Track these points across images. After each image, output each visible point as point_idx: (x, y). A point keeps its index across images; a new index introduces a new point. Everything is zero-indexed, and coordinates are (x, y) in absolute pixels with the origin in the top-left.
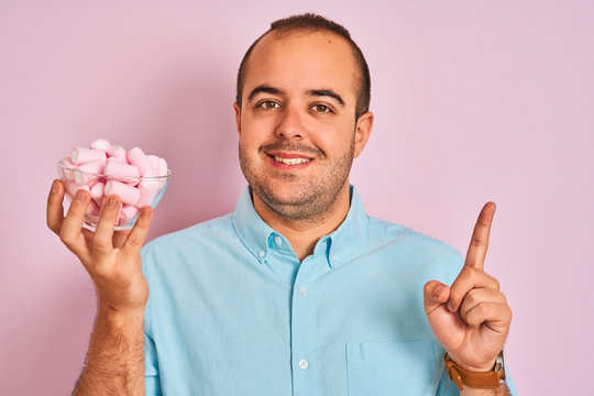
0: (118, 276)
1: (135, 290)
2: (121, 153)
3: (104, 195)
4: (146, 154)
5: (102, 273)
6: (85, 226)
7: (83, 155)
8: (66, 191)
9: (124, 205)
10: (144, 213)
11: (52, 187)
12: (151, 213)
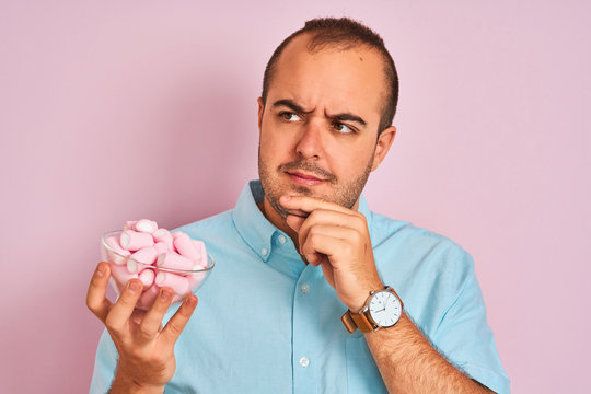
0: (155, 361)
2: (167, 238)
3: (154, 284)
8: (112, 274)
10: (188, 302)
11: (97, 269)
12: (196, 303)
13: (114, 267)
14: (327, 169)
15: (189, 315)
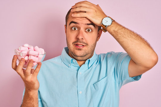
0: (32, 81)
1: (36, 85)
2: (32, 48)
3: (28, 59)
4: (39, 48)
5: (27, 81)
6: (23, 68)
7: (22, 48)
8: (17, 58)
9: (34, 62)
12: (41, 64)
14: (85, 42)
15: (40, 68)
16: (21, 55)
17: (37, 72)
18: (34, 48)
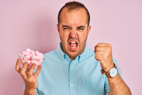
0: (33, 82)
3: (31, 63)
4: (40, 52)
7: (26, 53)
10: (39, 67)
11: (17, 61)
12: (41, 67)
13: (21, 60)
15: (40, 70)
16: (25, 59)
17: (38, 74)
18: (35, 53)
